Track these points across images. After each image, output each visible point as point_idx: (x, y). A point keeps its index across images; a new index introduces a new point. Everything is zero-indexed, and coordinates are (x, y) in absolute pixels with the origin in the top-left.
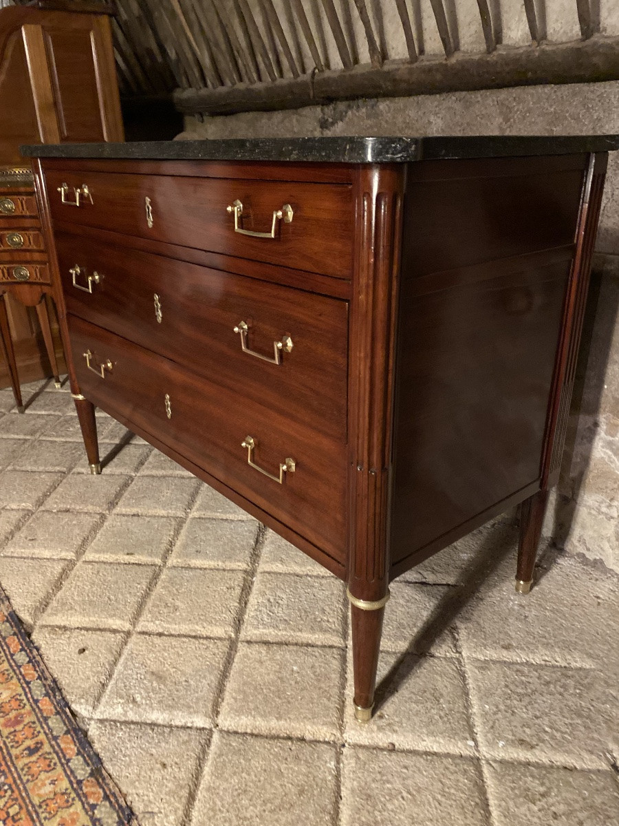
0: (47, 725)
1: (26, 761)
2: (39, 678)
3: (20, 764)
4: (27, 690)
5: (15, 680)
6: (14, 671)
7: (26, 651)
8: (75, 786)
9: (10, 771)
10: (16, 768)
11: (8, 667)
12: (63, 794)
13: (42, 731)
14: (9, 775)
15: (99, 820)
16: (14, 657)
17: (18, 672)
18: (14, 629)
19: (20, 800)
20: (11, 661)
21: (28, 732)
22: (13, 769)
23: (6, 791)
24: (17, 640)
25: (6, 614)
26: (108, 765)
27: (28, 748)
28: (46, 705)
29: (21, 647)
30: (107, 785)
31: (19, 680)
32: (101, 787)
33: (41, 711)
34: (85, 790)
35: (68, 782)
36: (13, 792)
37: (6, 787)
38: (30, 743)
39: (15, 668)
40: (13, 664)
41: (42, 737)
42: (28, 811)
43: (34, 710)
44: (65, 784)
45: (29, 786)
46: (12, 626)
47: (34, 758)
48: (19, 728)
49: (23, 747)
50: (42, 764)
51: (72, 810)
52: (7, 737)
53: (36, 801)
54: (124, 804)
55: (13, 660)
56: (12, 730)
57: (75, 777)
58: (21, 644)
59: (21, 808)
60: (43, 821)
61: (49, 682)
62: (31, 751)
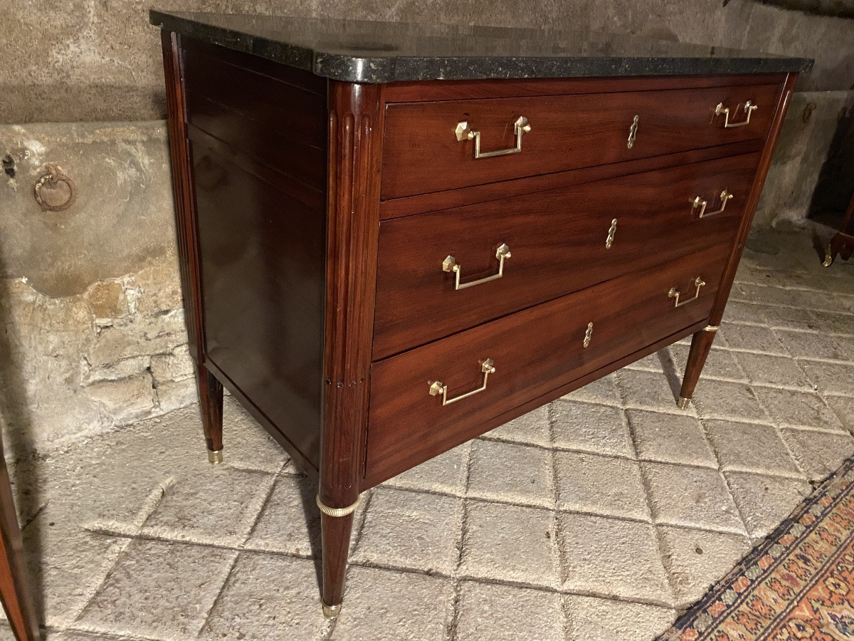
0: (780, 557)
1: (814, 562)
2: (743, 575)
3: (819, 565)
4: (759, 579)
5: (756, 592)
6: (746, 597)
7: (720, 595)
8: (811, 528)
9: (828, 569)
10: (824, 566)
11: (744, 604)
12: (820, 534)
13: (787, 558)
14: (831, 569)
15: (822, 513)
16: (731, 604)
17: (746, 594)
18: (698, 615)
19: (841, 556)
20: (736, 605)
21: (794, 568)
22: (825, 568)
23: (842, 567)
24: (710, 608)
25: (680, 632)
26: (786, 516)
27: (805, 563)
28: (764, 563)
29: (717, 602)
30: (799, 514)
31: (753, 589)
32: (802, 516)
33: (770, 566)
34: (810, 523)
35: (811, 534)
36: (839, 563)
37: (839, 568)
38: (801, 563)
39: (743, 597)
40: (739, 601)
41: (791, 557)
42: (843, 551)
43: (773, 570)
44: (813, 535)
45: (829, 555)
46: (697, 617)
47: (810, 557)
48: (793, 574)
49: (806, 567)
50: (810, 551)
51: (826, 527)
52: (806, 580)
53: (834, 548)
54: (804, 504)
55: (734, 604)
56: (798, 579)
57: (806, 531)
58: (714, 602)
59: (845, 555)
60: (842, 542)
61: (743, 566)
62: (806, 561)
